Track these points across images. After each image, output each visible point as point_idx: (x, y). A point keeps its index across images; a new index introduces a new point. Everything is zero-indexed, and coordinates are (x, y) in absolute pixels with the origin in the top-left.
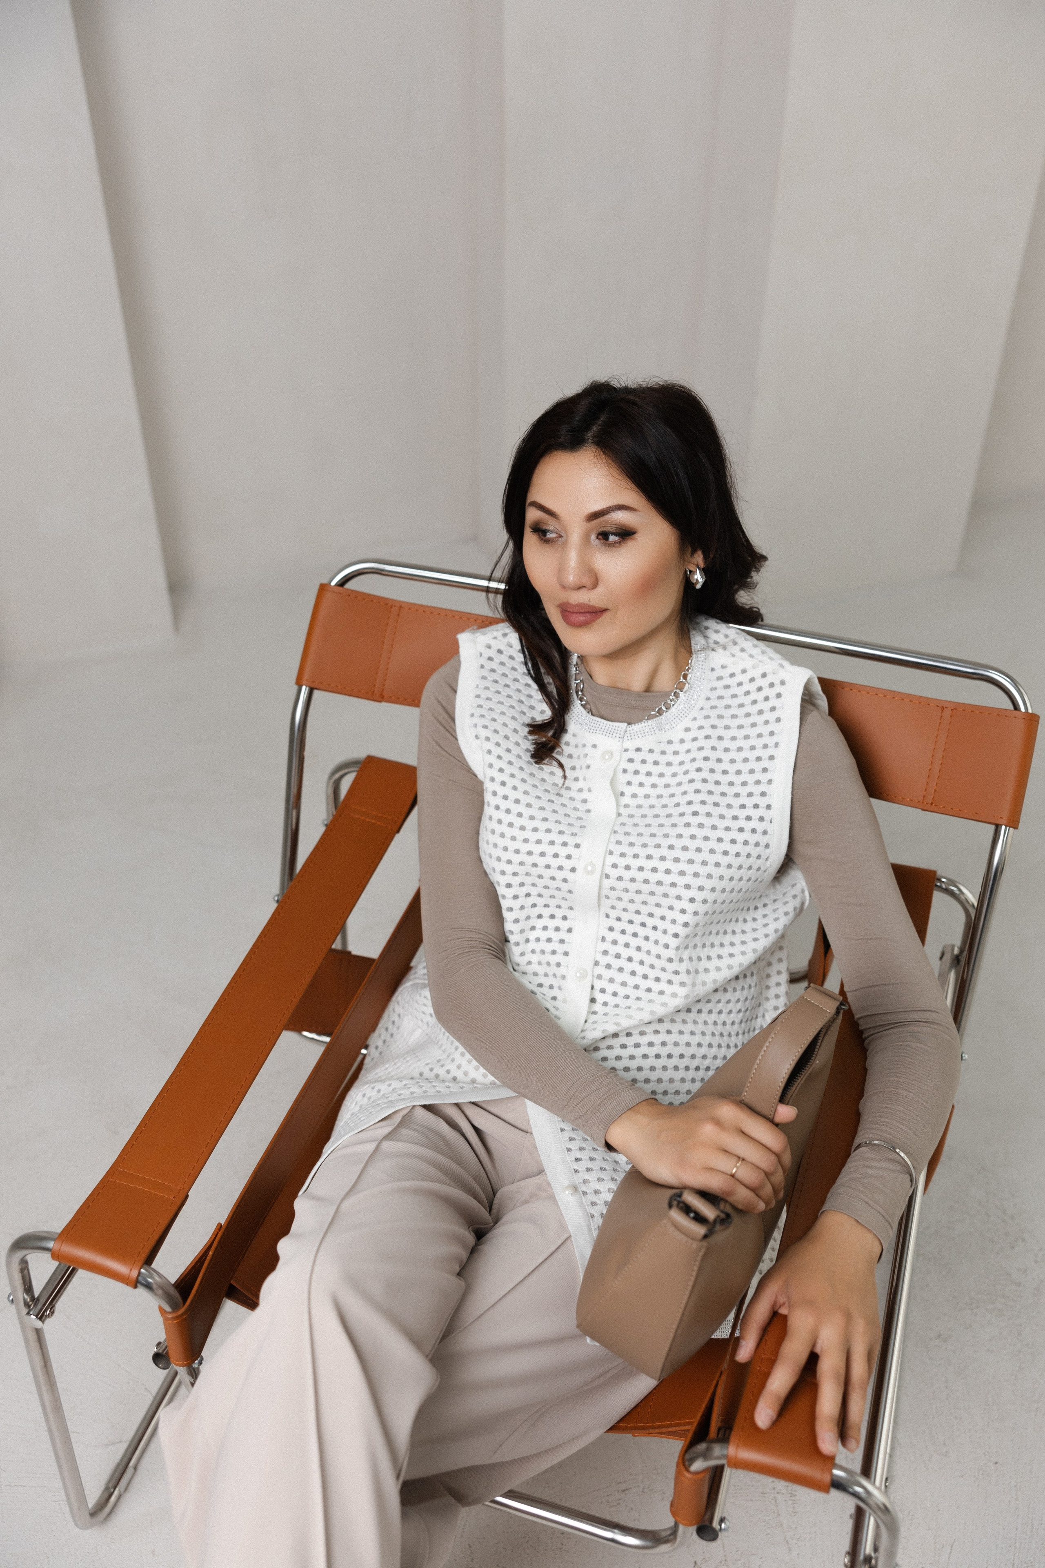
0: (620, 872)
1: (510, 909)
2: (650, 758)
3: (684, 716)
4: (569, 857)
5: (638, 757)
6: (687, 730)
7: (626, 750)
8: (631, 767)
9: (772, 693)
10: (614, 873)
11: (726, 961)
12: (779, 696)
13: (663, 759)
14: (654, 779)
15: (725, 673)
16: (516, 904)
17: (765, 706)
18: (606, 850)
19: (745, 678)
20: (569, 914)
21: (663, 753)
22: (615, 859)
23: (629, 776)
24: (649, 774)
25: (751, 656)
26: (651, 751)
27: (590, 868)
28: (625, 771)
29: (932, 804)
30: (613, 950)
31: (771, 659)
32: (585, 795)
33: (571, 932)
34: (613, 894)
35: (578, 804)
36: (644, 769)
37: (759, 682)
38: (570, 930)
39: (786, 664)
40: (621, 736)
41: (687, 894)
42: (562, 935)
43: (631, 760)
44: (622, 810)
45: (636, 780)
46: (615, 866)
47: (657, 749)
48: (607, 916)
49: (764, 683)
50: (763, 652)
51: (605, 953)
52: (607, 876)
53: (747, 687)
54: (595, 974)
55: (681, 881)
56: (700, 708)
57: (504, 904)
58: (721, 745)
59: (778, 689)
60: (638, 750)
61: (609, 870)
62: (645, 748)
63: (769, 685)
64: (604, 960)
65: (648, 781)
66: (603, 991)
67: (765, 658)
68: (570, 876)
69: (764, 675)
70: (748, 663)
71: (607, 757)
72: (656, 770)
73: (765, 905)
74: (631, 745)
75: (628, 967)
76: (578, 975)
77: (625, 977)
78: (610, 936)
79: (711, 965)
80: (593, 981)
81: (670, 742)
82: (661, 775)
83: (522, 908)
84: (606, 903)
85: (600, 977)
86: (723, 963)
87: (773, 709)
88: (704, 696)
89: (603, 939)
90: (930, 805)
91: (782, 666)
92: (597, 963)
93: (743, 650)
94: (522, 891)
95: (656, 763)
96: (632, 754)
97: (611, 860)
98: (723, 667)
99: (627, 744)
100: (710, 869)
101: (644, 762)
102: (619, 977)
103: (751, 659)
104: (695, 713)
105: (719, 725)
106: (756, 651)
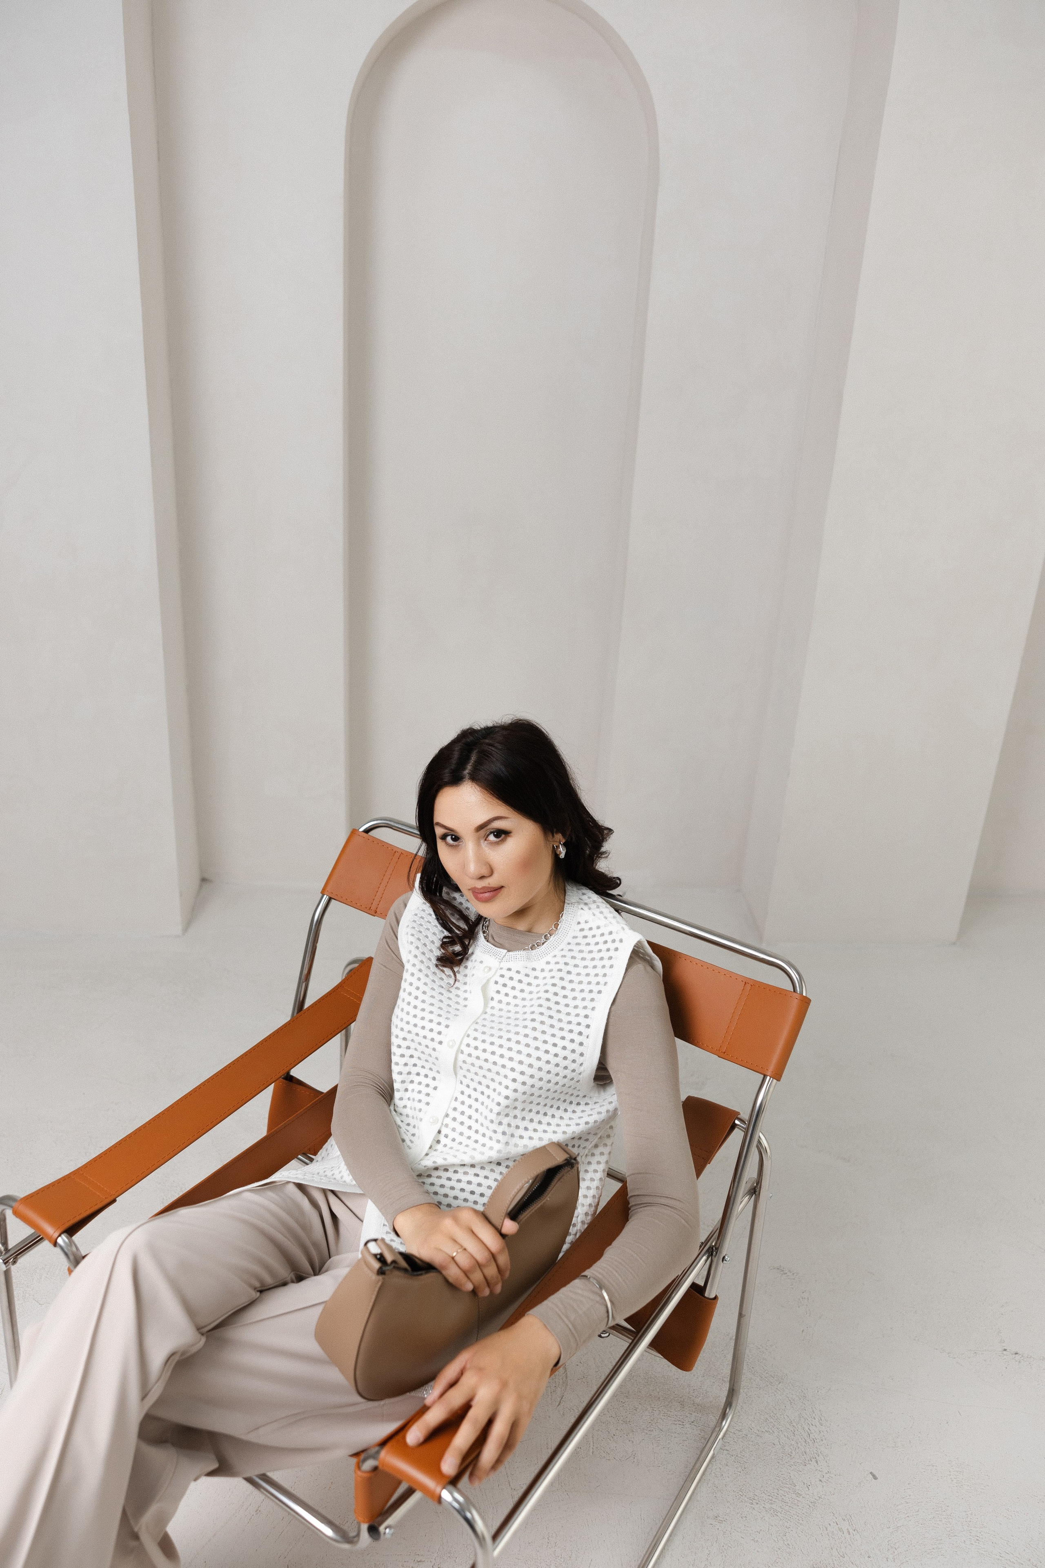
0: (471, 1050)
1: (397, 1064)
2: (517, 977)
3: (548, 953)
4: (440, 1033)
5: (508, 974)
6: (548, 963)
7: (501, 969)
8: (501, 981)
9: (612, 946)
10: (467, 1050)
11: (540, 1134)
12: (616, 949)
13: (526, 980)
14: (516, 993)
15: (586, 926)
16: (402, 1061)
17: (606, 955)
18: (466, 1033)
19: (598, 932)
20: (437, 1076)
21: (527, 975)
22: (469, 1040)
23: (499, 987)
24: (513, 988)
25: (606, 918)
26: (518, 972)
27: (451, 1043)
28: (496, 983)
29: (724, 1053)
30: (461, 1108)
31: (618, 922)
32: (466, 995)
33: (436, 1090)
34: (465, 1066)
35: (460, 1000)
36: (510, 984)
37: (607, 937)
38: (435, 1088)
39: (626, 928)
40: (501, 958)
41: (512, 1075)
42: (430, 1090)
43: (502, 976)
44: (489, 1010)
45: (504, 990)
46: (468, 1045)
47: (523, 971)
48: (461, 1083)
49: (609, 938)
50: (614, 917)
51: (455, 1109)
52: (462, 1052)
53: (598, 939)
54: (444, 1123)
55: (510, 1065)
56: (561, 949)
57: (394, 1059)
58: (568, 978)
59: (617, 944)
60: (509, 969)
61: (463, 1047)
62: (514, 969)
63: (612, 940)
64: (452, 1114)
65: (512, 993)
66: (446, 1136)
67: (614, 921)
68: (438, 1047)
69: (611, 933)
70: (602, 922)
71: (486, 970)
72: (519, 986)
73: (587, 1104)
74: (506, 965)
75: (468, 1122)
76: (431, 1120)
77: (464, 1129)
78: (461, 1098)
79: (526, 1135)
80: (441, 1127)
81: (534, 969)
82: (522, 991)
83: (406, 1064)
84: (461, 1073)
85: (447, 1126)
86: (536, 1136)
87: (610, 958)
88: (566, 941)
89: (456, 1099)
90: (723, 1054)
91: (623, 929)
92: (447, 1115)
93: (601, 913)
94: (408, 1053)
95: (520, 981)
96: (504, 972)
97: (467, 1040)
98: (586, 922)
99: (502, 965)
100: (532, 1061)
101: (511, 979)
102: (460, 1129)
103: (605, 920)
104: (556, 952)
105: (570, 963)
106: (610, 916)
